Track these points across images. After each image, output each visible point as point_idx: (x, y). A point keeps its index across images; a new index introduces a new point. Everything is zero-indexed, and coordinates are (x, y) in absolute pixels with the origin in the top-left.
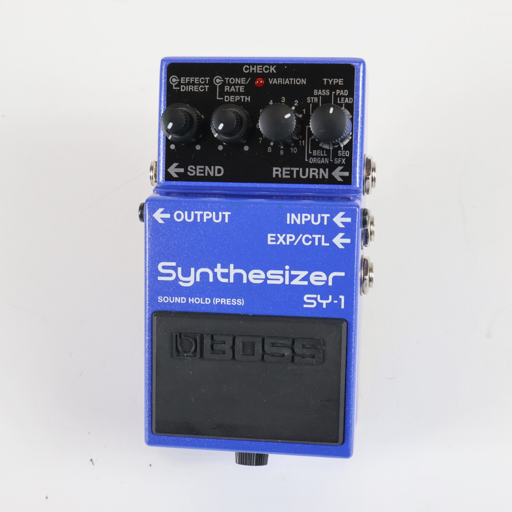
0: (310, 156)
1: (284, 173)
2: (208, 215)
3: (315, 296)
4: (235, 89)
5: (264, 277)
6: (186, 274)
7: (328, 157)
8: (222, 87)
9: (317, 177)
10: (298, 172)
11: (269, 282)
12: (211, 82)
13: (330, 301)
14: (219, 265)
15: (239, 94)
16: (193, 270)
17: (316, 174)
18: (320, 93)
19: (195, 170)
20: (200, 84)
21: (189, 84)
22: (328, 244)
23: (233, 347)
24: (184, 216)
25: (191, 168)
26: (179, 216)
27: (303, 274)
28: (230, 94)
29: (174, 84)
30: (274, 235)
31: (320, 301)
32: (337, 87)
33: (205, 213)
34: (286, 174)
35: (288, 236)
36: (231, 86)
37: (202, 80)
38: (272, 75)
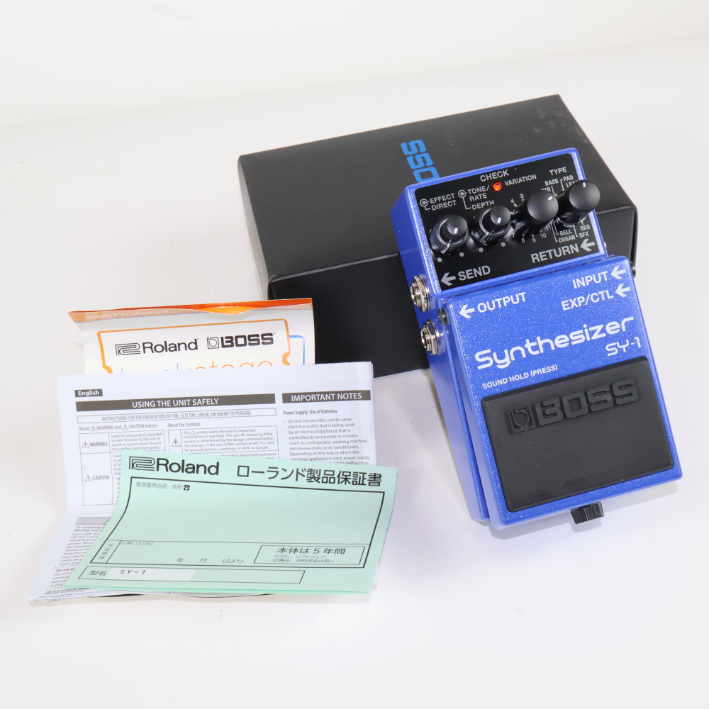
0: (558, 237)
1: (541, 256)
2: (507, 300)
3: (614, 344)
4: (479, 197)
5: (568, 340)
6: (501, 357)
7: (573, 234)
8: (467, 198)
9: (570, 253)
10: (552, 253)
11: (573, 343)
12: (457, 197)
13: (628, 344)
14: (527, 341)
15: (483, 200)
16: (506, 351)
17: (568, 250)
18: (550, 183)
19: (465, 275)
20: (447, 201)
21: (438, 202)
22: (613, 297)
23: (562, 408)
24: (487, 306)
25: (461, 274)
26: (482, 308)
27: (599, 327)
28: (475, 202)
29: (425, 206)
30: (567, 301)
31: (620, 347)
32: (562, 175)
33: (504, 299)
34: (544, 258)
35: (579, 298)
36: (474, 195)
37: (449, 197)
38: (507, 178)
